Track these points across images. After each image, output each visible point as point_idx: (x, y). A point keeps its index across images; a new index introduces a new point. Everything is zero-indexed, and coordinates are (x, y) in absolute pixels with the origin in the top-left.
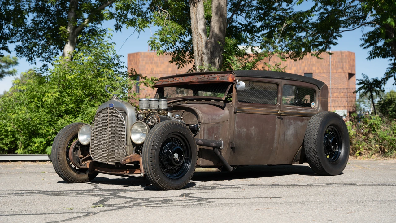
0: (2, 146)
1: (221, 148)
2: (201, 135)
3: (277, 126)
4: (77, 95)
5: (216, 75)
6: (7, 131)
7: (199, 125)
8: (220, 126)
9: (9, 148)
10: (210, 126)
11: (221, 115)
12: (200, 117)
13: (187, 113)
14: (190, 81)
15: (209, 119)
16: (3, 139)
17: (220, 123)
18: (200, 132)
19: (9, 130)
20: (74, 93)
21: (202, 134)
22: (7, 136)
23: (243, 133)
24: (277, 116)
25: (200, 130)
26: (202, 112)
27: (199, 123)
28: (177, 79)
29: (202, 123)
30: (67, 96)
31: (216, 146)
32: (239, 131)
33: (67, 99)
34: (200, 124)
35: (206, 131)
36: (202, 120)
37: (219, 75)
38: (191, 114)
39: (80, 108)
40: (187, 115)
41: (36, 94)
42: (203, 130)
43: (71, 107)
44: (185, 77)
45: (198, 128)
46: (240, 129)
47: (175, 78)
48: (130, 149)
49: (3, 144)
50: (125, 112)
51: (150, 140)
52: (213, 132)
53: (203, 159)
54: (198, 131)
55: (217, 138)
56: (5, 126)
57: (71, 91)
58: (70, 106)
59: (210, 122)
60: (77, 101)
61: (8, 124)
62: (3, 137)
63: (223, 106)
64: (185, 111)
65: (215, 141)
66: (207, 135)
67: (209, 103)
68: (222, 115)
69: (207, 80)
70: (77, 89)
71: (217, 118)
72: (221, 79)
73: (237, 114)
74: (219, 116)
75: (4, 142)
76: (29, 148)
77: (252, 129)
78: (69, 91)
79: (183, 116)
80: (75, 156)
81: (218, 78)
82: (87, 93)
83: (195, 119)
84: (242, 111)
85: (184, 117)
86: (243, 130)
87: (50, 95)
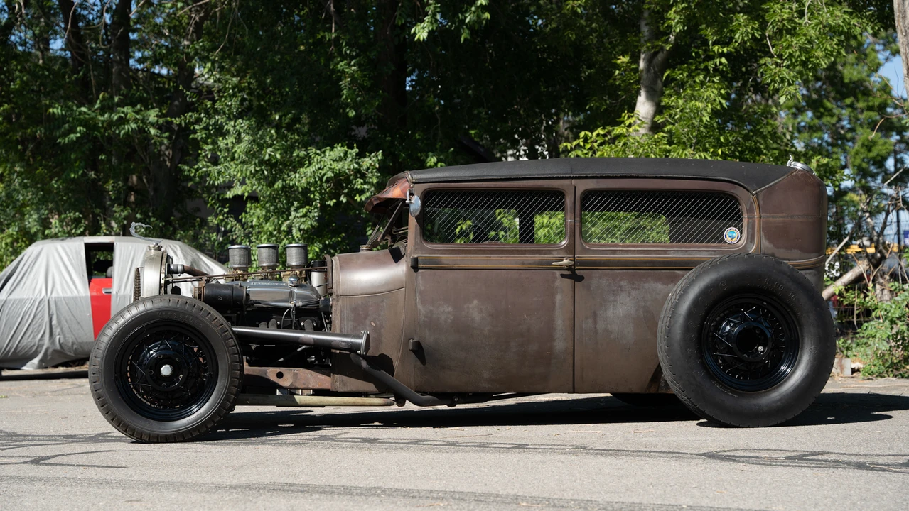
1: (359, 352)
2: (334, 321)
3: (558, 297)
8: (382, 301)
10: (358, 301)
12: (334, 281)
17: (383, 293)
21: (337, 321)
23: (443, 318)
24: (558, 273)
26: (342, 270)
29: (337, 296)
31: (346, 347)
32: (431, 311)
35: (346, 312)
36: (337, 289)
42: (338, 312)
46: (432, 308)
52: (367, 316)
53: (344, 377)
55: (377, 328)
66: (351, 323)
71: (377, 283)
73: (420, 271)
77: (471, 306)
84: (435, 266)
86: (441, 309)
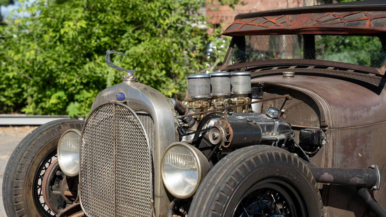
0: (3, 99)
1: (375, 187)
2: (326, 154)
4: (113, 22)
5: (362, 15)
6: (8, 78)
7: (323, 134)
8: (370, 133)
9: (13, 102)
10: (349, 133)
11: (372, 108)
12: (325, 114)
13: (294, 101)
14: (301, 27)
15: (345, 117)
16: (4, 90)
17: (370, 125)
18: (323, 148)
19: (11, 77)
20: (108, 20)
21: (330, 154)
22: (9, 86)
25: (324, 142)
26: (329, 102)
27: (323, 127)
28: (273, 19)
29: (330, 128)
30: (98, 25)
31: (363, 183)
33: (97, 30)
34: (325, 131)
35: (338, 144)
36: (329, 121)
37: (370, 13)
38: (304, 104)
39: (118, 43)
40: (296, 105)
41: (51, 21)
42: (331, 144)
43: (104, 41)
44: (290, 17)
45: (320, 139)
47: (269, 18)
48: (161, 204)
49: (5, 97)
50: (150, 115)
51: (205, 207)
52: (355, 146)
54: (321, 146)
55: (362, 160)
56: (6, 70)
57: (105, 16)
58: (103, 39)
59: (349, 125)
60: (113, 31)
61: (10, 68)
62: (4, 86)
63: (377, 85)
64: (290, 97)
65: (360, 171)
66: (341, 155)
67: (343, 75)
68: (376, 108)
69: (341, 26)
70: (113, 13)
71: (365, 115)
72: (376, 24)
74: (369, 109)
75: (6, 93)
76: (43, 104)
78: (101, 17)
79: (285, 106)
80: (54, 194)
81: (368, 22)
82: (128, 19)
83: (314, 118)
85: (287, 110)
87: (71, 24)
